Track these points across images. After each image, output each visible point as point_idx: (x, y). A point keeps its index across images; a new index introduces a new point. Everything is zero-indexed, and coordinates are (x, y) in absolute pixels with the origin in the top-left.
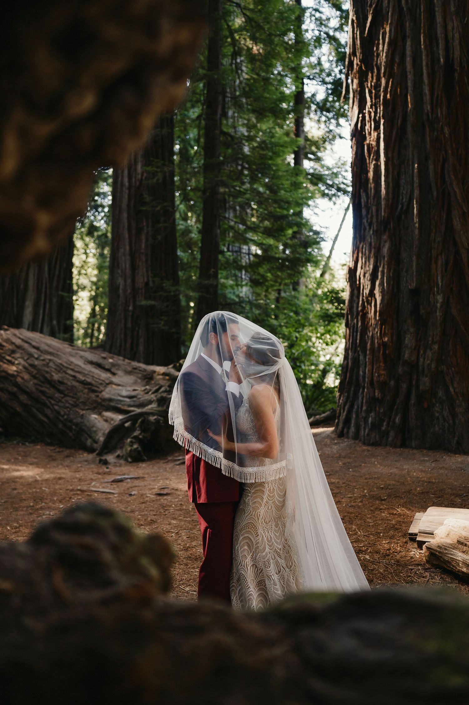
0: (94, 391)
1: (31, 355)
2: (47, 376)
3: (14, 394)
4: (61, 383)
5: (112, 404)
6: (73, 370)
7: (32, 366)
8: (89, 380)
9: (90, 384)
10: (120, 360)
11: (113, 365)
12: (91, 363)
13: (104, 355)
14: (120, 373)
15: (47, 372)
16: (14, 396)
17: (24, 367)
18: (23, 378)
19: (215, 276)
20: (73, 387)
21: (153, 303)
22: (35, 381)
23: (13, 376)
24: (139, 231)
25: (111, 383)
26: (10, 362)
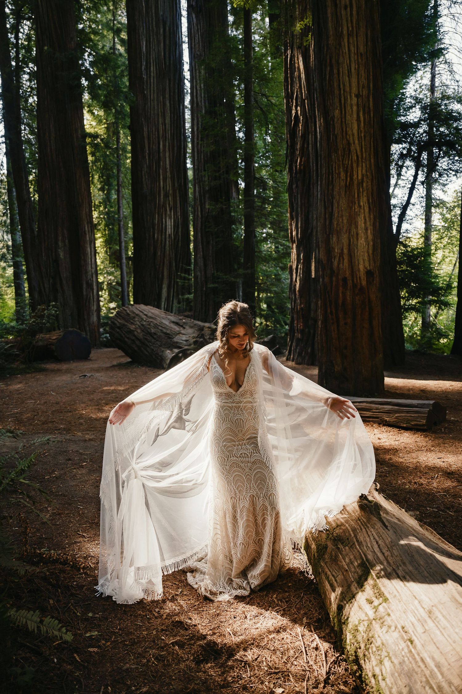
0: (170, 338)
1: (142, 319)
2: (149, 330)
3: (133, 340)
4: (155, 334)
5: (178, 345)
6: (161, 327)
7: (142, 325)
8: (168, 332)
9: (168, 334)
10: (188, 320)
11: (184, 323)
12: (173, 322)
13: (180, 318)
14: (187, 327)
15: (149, 328)
17: (139, 326)
18: (138, 332)
20: (160, 336)
21: (216, 285)
22: (143, 333)
23: (133, 331)
25: (180, 333)
26: (132, 323)
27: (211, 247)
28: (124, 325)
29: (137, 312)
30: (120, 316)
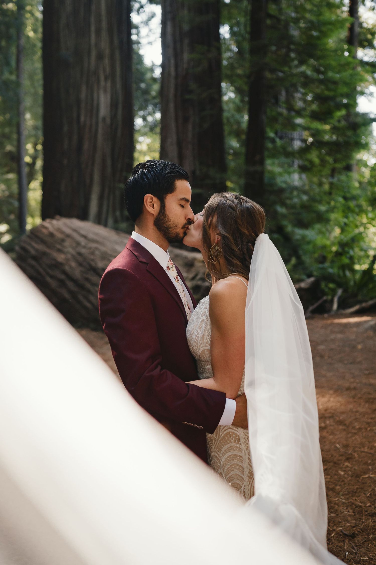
1: (78, 244)
2: (93, 263)
7: (80, 254)
15: (93, 260)
16: (62, 283)
17: (73, 256)
18: (71, 267)
19: (262, 162)
22: (82, 268)
23: (62, 264)
24: (186, 120)
26: (60, 251)
27: (190, 127)
28: (44, 254)
29: (68, 231)
30: (37, 237)
